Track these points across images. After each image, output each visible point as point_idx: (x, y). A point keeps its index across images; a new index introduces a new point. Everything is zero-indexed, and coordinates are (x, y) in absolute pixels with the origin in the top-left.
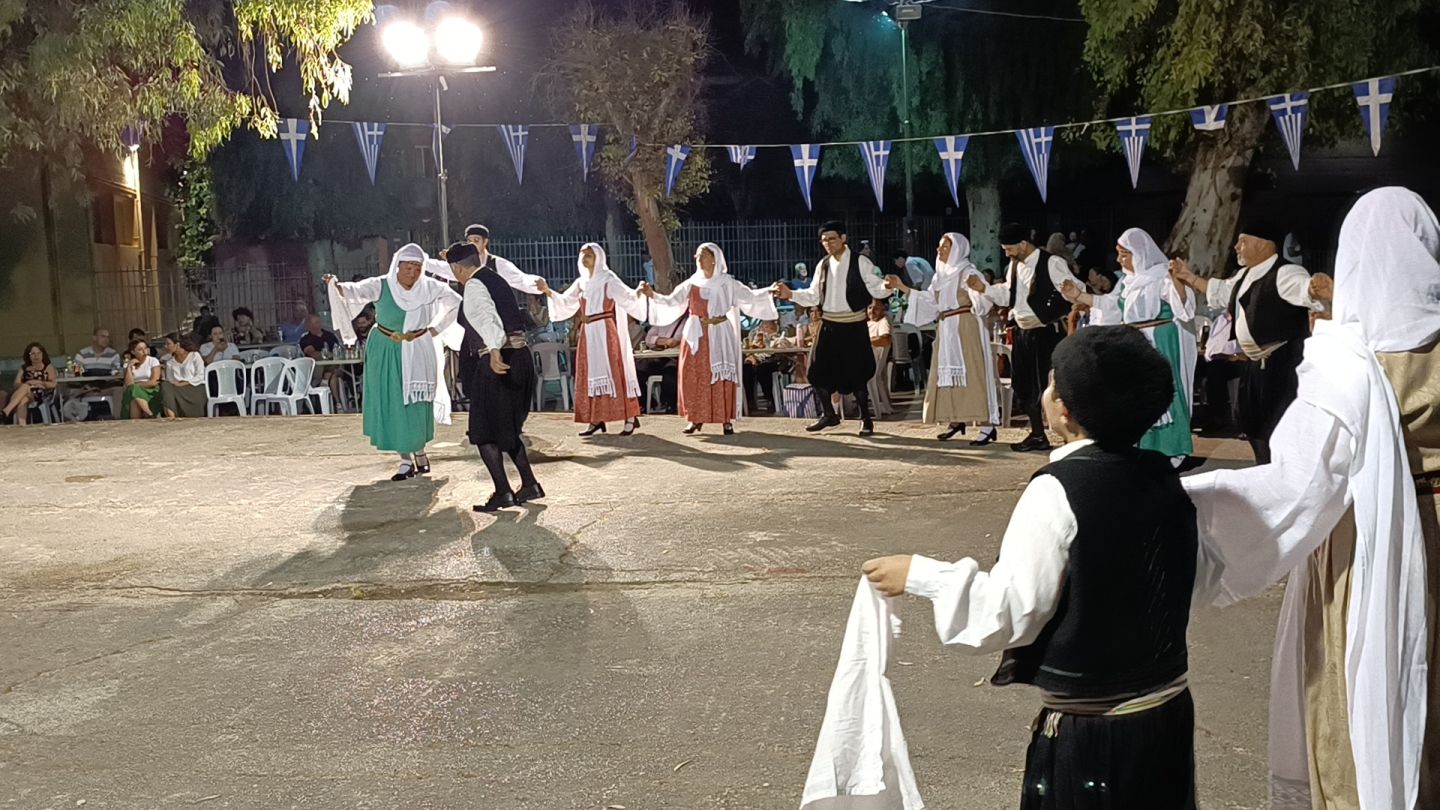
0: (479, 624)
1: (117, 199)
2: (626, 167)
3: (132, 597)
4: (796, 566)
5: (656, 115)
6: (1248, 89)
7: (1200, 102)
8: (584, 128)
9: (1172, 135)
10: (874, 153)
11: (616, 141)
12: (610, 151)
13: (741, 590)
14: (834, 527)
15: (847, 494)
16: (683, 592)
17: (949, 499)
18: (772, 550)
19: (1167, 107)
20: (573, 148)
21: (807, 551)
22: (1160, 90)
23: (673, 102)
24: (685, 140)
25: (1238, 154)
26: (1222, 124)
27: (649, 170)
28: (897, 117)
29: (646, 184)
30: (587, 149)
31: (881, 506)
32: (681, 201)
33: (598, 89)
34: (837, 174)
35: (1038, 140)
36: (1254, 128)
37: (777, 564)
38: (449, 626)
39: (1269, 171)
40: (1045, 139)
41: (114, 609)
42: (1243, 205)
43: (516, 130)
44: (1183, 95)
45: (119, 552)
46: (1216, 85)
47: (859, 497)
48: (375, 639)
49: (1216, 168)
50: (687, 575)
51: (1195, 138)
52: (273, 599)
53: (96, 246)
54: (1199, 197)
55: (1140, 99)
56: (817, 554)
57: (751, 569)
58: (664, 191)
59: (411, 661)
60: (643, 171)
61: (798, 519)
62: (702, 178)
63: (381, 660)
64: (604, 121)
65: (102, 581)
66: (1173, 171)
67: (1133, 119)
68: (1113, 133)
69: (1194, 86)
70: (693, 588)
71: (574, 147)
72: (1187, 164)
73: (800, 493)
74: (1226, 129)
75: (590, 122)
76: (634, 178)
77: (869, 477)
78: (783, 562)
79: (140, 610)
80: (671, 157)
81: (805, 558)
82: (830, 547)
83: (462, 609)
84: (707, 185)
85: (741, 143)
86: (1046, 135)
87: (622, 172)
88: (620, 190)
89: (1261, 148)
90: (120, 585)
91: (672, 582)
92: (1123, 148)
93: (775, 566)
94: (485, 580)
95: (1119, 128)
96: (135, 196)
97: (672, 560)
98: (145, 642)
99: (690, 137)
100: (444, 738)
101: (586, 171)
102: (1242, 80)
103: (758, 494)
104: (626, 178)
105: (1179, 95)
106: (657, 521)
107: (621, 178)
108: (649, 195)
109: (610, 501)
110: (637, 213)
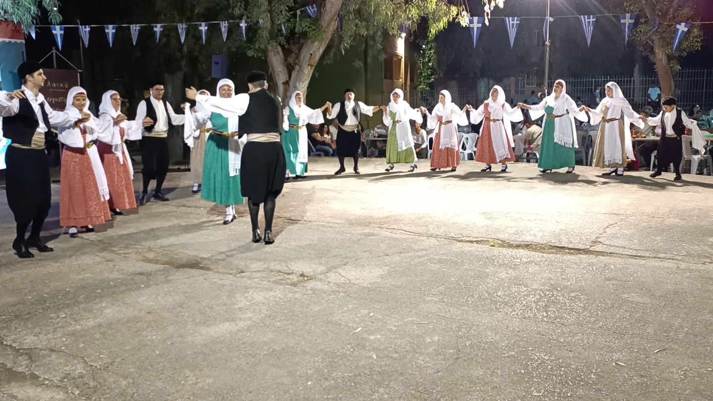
0: (552, 265)
1: (395, 59)
2: (650, 36)
3: (394, 233)
5: (672, 6)
8: (628, 15)
11: (646, 22)
12: (642, 28)
13: (701, 267)
24: (688, 20)
27: (664, 38)
29: (661, 45)
30: (628, 27)
32: (682, 55)
38: (536, 264)
41: (387, 237)
43: (589, 18)
45: (389, 214)
48: (500, 266)
50: (669, 256)
52: (454, 241)
53: (385, 81)
57: (709, 257)
58: (672, 49)
59: (516, 278)
60: (661, 38)
62: (696, 41)
63: (503, 275)
64: (640, 11)
65: (381, 225)
70: (672, 263)
71: (621, 26)
75: (632, 12)
76: (655, 42)
79: (397, 239)
80: (679, 29)
83: (543, 257)
84: (699, 45)
87: (648, 39)
88: (646, 49)
90: (389, 228)
91: (659, 258)
94: (556, 245)
96: (402, 57)
97: (661, 247)
98: (398, 253)
99: (692, 18)
100: (531, 315)
104: (650, 42)
106: (653, 226)
107: (647, 42)
108: (663, 51)
109: (626, 213)
110: (654, 62)
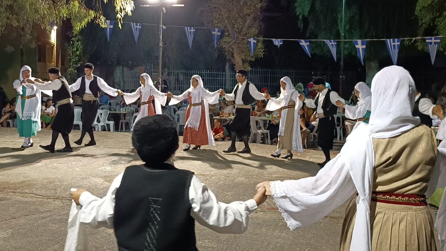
3: (25, 197)
5: (244, 26)
8: (217, 29)
11: (228, 35)
12: (226, 39)
18: (269, 200)
20: (212, 37)
23: (251, 22)
24: (256, 36)
28: (339, 32)
29: (238, 52)
30: (217, 37)
32: (252, 60)
33: (223, 15)
35: (394, 44)
40: (397, 43)
41: (18, 201)
43: (191, 29)
62: (260, 51)
65: (16, 190)
67: (433, 38)
75: (219, 27)
78: (273, 205)
79: (26, 202)
80: (251, 42)
87: (230, 47)
88: (229, 54)
90: (22, 192)
92: (428, 50)
93: (269, 207)
95: (427, 41)
98: (25, 215)
101: (216, 46)
104: (231, 50)
106: (227, 184)
107: (229, 50)
108: (239, 57)
109: (211, 174)
110: (235, 63)
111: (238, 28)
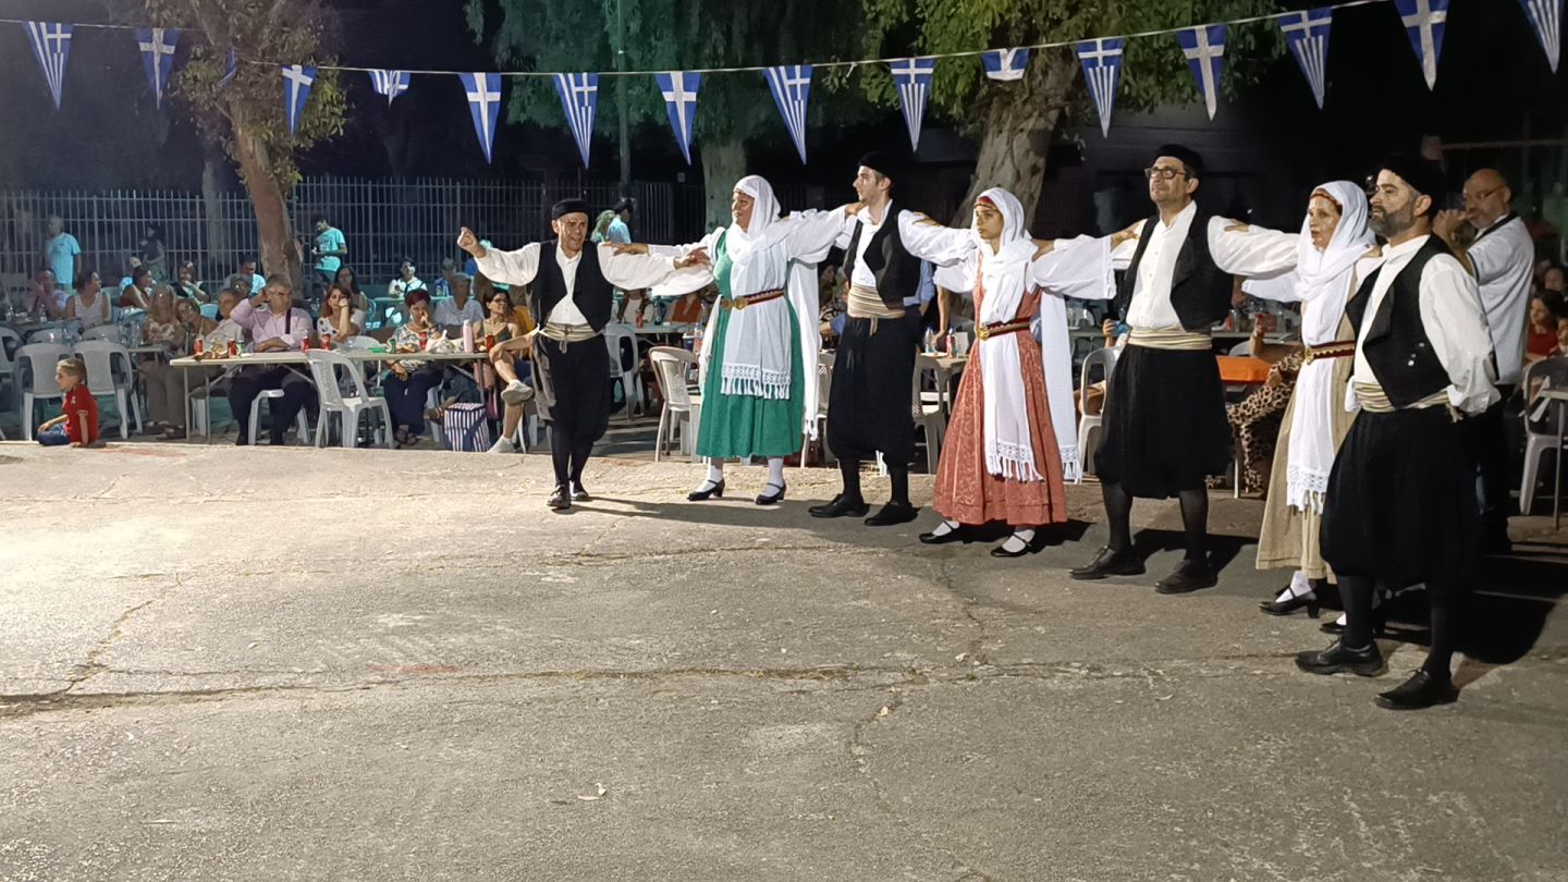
2: (219, 93)
4: (443, 661)
6: (1052, 32)
7: (992, 45)
8: (158, 34)
9: (960, 87)
10: (575, 89)
11: (207, 55)
12: (198, 70)
13: (359, 699)
14: (501, 603)
15: (524, 558)
16: (275, 704)
17: (664, 562)
18: (410, 640)
19: (954, 49)
20: (141, 60)
21: (461, 640)
22: (945, 27)
23: (291, 4)
24: (311, 59)
25: (1040, 115)
26: (1018, 74)
27: (255, 99)
28: (609, 46)
30: (162, 64)
31: (569, 574)
32: (302, 146)
34: (530, 120)
35: (792, 82)
36: (1059, 82)
37: (416, 659)
39: (1076, 139)
40: (801, 81)
42: (1046, 179)
44: (973, 35)
46: (1013, 24)
47: (542, 562)
49: (1013, 131)
50: (283, 679)
51: (988, 92)
54: (992, 169)
55: (921, 38)
56: (476, 644)
57: (376, 669)
60: (247, 100)
61: (451, 595)
62: (332, 114)
64: (188, 25)
66: (961, 134)
67: (912, 61)
68: (887, 80)
69: (986, 24)
70: (291, 697)
71: (143, 60)
72: (978, 124)
73: (457, 557)
74: (1026, 81)
75: (167, 26)
76: (232, 109)
77: (556, 535)
78: (426, 658)
80: (291, 80)
81: (456, 650)
82: (492, 634)
84: (339, 124)
85: (389, 67)
86: (802, 77)
87: (215, 100)
88: (213, 126)
89: (1067, 109)
91: (258, 689)
92: (899, 101)
93: (413, 664)
95: (895, 71)
97: (262, 657)
101: (159, 94)
102: (1045, 19)
103: (396, 559)
104: (221, 109)
105: (970, 34)
106: (245, 599)
107: (213, 109)
108: (255, 134)
109: (178, 570)
110: (238, 159)
111: (240, 30)
